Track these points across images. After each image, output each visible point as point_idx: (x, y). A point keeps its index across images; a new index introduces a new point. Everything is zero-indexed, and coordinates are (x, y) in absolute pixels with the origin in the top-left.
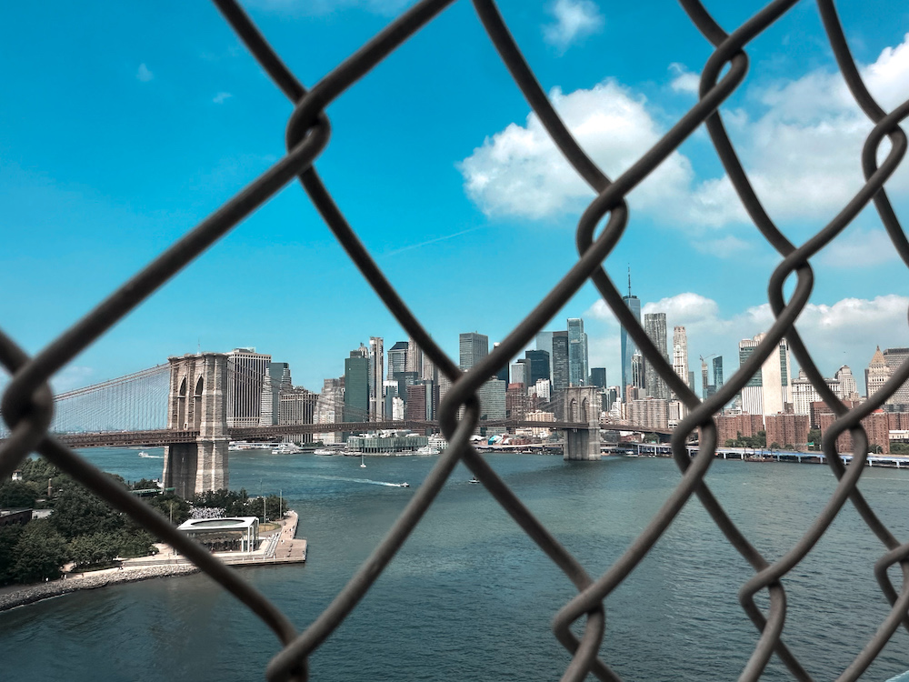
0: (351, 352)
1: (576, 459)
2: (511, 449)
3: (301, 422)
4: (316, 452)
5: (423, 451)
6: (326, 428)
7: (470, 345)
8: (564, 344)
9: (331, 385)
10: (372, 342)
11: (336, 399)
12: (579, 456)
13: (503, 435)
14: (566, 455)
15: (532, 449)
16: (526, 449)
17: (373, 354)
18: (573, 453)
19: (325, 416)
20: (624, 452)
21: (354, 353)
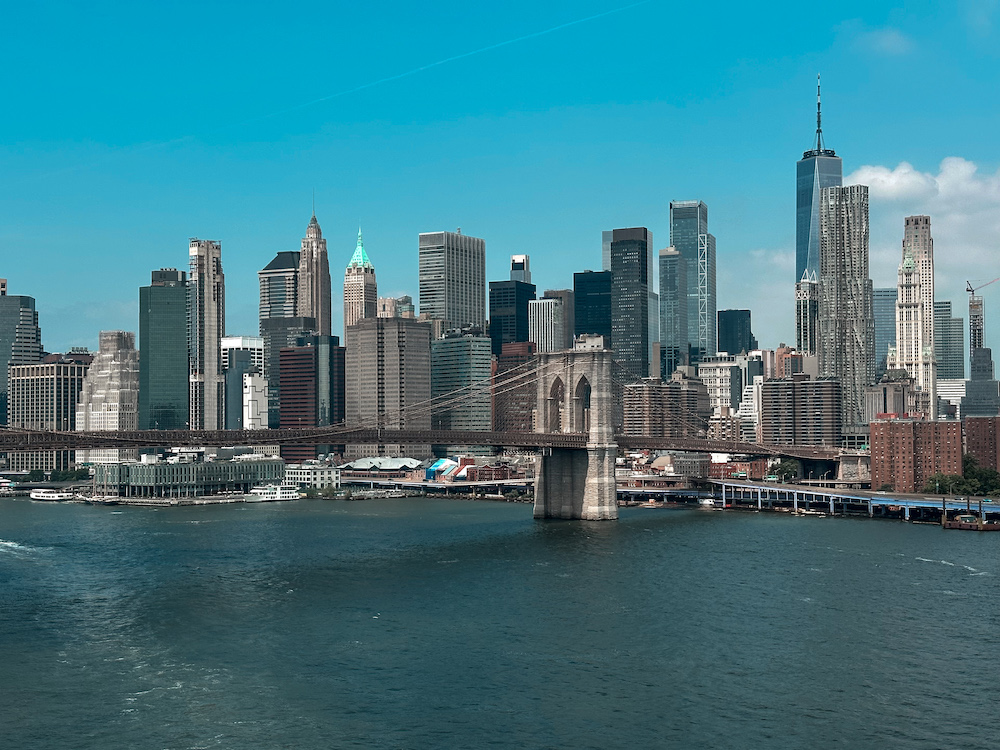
0: (154, 273)
1: (560, 518)
2: (468, 489)
3: (51, 426)
4: (33, 495)
5: (261, 494)
6: (99, 441)
7: (440, 259)
8: (634, 256)
9: (113, 346)
10: (194, 251)
11: (123, 376)
12: (566, 509)
13: (460, 456)
14: (537, 507)
15: (506, 489)
16: (494, 489)
17: (195, 277)
18: (554, 502)
19: (100, 412)
20: (695, 500)
21: (160, 276)
